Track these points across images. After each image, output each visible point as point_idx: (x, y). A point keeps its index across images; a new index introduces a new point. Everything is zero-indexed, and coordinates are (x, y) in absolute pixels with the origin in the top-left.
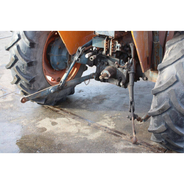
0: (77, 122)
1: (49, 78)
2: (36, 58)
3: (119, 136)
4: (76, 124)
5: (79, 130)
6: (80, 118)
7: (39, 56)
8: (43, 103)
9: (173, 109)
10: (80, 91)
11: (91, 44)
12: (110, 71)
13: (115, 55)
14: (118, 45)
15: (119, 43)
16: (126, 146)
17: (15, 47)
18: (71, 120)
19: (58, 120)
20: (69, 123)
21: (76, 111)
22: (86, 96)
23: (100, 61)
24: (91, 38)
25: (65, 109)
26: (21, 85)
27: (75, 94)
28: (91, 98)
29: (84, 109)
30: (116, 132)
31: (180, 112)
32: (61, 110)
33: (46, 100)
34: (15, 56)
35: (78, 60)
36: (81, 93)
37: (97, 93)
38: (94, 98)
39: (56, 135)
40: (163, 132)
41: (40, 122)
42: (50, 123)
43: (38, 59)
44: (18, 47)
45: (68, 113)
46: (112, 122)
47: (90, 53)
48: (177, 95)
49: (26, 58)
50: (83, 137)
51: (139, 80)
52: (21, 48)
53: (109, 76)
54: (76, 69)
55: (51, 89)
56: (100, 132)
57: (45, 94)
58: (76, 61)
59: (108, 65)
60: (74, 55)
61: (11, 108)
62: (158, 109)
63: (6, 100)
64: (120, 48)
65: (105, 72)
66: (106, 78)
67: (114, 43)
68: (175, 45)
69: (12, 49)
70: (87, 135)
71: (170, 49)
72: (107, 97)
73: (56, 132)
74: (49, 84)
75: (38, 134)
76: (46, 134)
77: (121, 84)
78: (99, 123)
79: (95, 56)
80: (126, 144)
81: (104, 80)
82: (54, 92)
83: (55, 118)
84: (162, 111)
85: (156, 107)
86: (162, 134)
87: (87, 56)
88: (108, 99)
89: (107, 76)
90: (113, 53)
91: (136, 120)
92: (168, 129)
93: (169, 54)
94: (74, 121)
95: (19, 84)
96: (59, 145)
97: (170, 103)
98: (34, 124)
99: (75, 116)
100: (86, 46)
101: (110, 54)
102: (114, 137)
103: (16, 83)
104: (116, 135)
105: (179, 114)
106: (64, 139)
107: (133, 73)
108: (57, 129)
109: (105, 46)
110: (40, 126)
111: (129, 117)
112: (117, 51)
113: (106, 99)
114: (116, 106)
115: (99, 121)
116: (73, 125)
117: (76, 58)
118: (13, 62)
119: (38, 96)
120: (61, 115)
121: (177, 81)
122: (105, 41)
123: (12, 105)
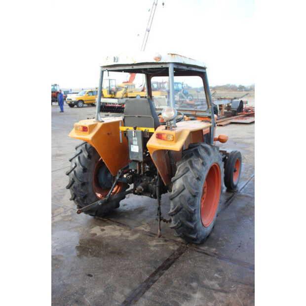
0: (121, 228)
1: (99, 195)
2: (87, 180)
3: (153, 236)
4: (120, 230)
5: (122, 234)
6: (124, 225)
7: (90, 178)
8: (94, 214)
9: (184, 209)
10: (124, 205)
11: (128, 167)
12: (143, 187)
13: (145, 174)
14: (147, 167)
15: (148, 165)
16: (157, 243)
17: (73, 172)
18: (116, 227)
19: (106, 228)
20: (114, 230)
21: (121, 221)
22: (129, 209)
23: (136, 180)
24: (128, 163)
25: (112, 219)
26: (77, 201)
27: (120, 207)
28: (133, 210)
29: (127, 218)
30: (152, 233)
31: (189, 211)
32: (109, 220)
33: (96, 212)
34: (73, 179)
35: (119, 179)
36: (126, 206)
37: (138, 206)
38: (135, 210)
39: (104, 238)
40: (180, 227)
41: (92, 229)
42: (100, 230)
43: (89, 180)
44: (75, 172)
45: (114, 222)
46: (148, 227)
47: (128, 174)
48: (185, 198)
49: (80, 180)
50: (124, 238)
51: (167, 192)
52: (77, 173)
53: (143, 190)
54: (120, 188)
55: (99, 203)
56: (139, 234)
57: (95, 206)
58: (117, 180)
59: (142, 182)
60: (116, 176)
61: (70, 220)
62: (174, 210)
63: (66, 215)
64: (149, 169)
65: (140, 187)
66: (140, 192)
67: (144, 166)
68: (182, 165)
69: (70, 174)
70: (128, 237)
71: (179, 167)
72: (146, 208)
73: (104, 236)
74: (98, 199)
75: (90, 238)
76: (97, 237)
77: (152, 196)
78: (138, 228)
79: (131, 176)
80: (157, 242)
81: (140, 194)
82: (102, 205)
83: (104, 226)
84: (177, 211)
85: (173, 209)
86: (180, 229)
87: (125, 176)
88: (147, 210)
89: (141, 190)
90: (144, 173)
91: (162, 221)
92: (183, 225)
93: (179, 171)
94: (118, 228)
95: (76, 200)
96: (106, 245)
97: (181, 204)
98: (88, 231)
99: (119, 224)
100: (125, 169)
101: (142, 173)
102: (148, 237)
103: (74, 199)
104: (151, 236)
105: (188, 212)
106: (110, 241)
107: (158, 186)
108: (105, 234)
109: (138, 167)
110: (92, 232)
111: (156, 219)
112: (147, 171)
113: (145, 210)
114: (152, 215)
115: (138, 227)
116: (118, 230)
117: (117, 178)
118: (71, 183)
119: (89, 208)
120: (108, 224)
121: (184, 189)
122: (138, 165)
123: (70, 218)
